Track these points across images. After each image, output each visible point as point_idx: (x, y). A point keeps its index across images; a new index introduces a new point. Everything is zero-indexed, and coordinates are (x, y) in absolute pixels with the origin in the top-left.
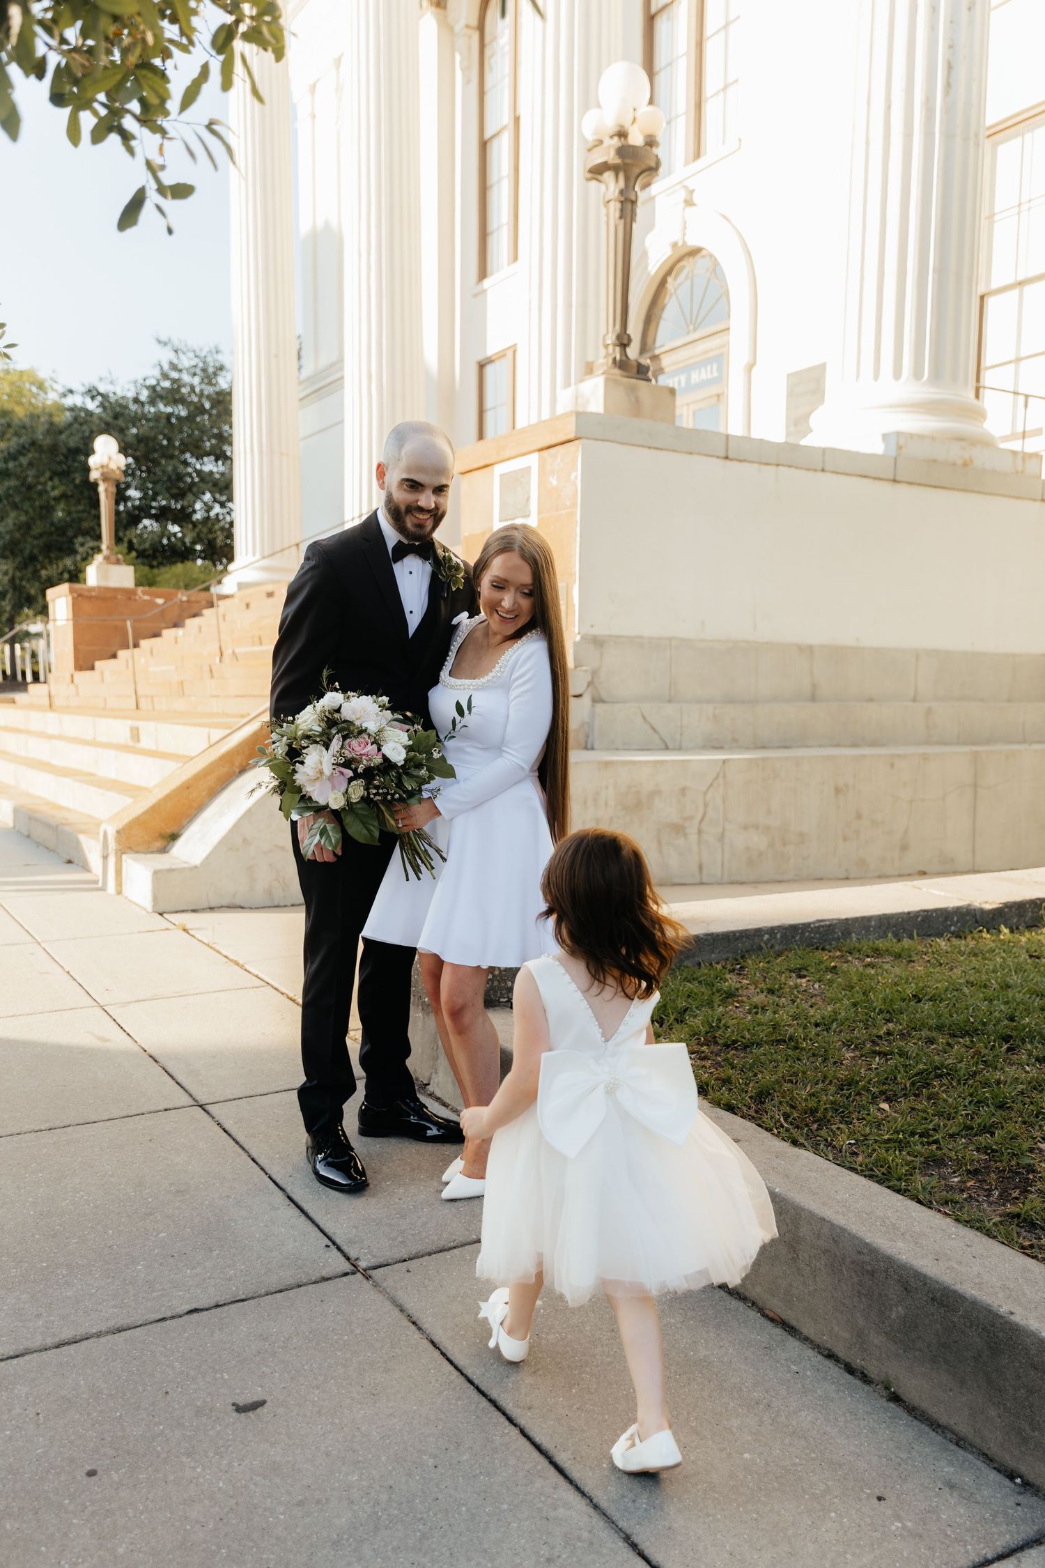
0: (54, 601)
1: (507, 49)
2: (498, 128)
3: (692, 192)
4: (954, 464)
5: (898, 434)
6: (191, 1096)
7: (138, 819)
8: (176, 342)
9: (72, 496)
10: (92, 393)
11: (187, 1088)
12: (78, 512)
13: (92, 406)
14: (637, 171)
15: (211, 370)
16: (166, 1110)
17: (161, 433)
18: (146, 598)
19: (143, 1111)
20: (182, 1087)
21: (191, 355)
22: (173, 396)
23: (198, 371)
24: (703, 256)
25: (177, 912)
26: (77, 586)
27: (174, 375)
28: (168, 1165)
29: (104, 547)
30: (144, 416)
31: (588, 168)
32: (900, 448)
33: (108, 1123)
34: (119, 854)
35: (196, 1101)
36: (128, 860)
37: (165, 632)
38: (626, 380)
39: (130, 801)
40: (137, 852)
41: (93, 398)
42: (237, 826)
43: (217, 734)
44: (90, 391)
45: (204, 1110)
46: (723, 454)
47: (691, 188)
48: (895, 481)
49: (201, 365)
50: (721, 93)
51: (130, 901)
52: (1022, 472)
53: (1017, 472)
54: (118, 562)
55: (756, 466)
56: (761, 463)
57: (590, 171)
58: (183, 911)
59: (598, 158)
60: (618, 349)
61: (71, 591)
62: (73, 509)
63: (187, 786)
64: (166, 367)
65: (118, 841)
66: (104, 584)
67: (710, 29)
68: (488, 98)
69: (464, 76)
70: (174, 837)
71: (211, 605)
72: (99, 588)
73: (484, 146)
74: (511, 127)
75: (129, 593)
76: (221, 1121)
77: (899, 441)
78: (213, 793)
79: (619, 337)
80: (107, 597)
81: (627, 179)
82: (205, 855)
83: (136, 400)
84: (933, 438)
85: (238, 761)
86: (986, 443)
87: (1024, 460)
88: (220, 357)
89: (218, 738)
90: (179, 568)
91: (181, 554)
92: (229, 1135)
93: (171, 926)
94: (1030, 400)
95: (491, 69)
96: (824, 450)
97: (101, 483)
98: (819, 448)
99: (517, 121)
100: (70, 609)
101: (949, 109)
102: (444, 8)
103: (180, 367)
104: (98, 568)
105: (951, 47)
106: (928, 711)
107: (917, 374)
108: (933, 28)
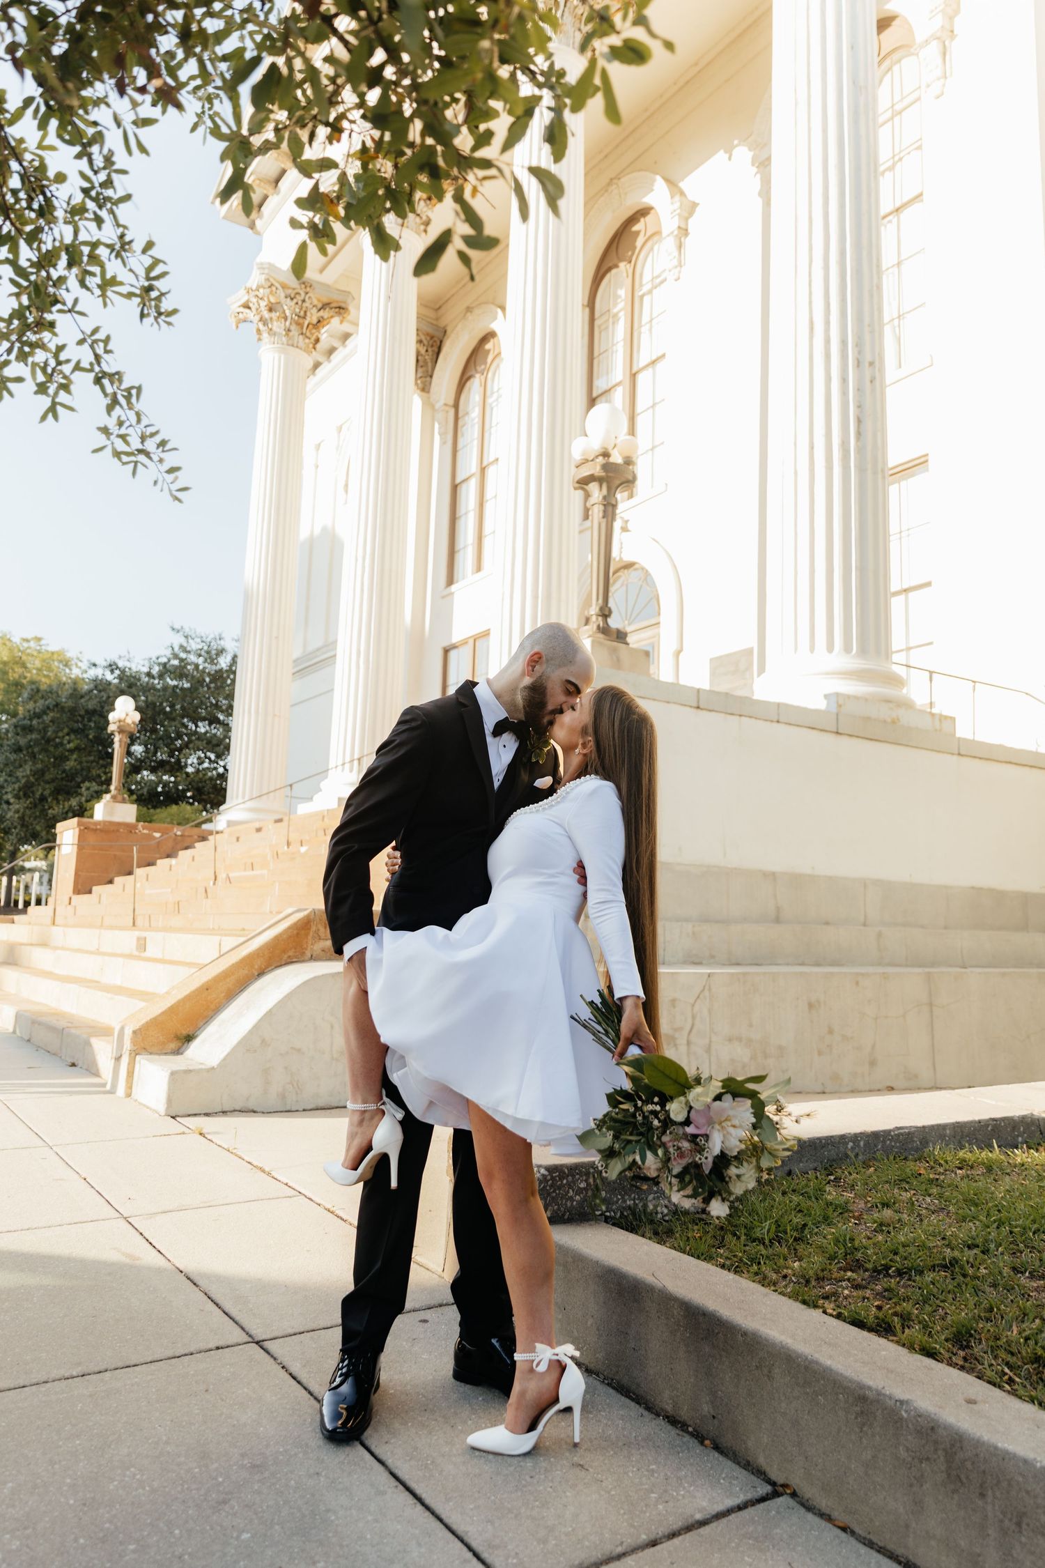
0: (62, 832)
1: (476, 420)
2: (468, 475)
3: (627, 522)
4: (885, 721)
5: (837, 695)
6: (243, 1329)
7: (155, 1019)
8: (187, 630)
9: (84, 749)
10: (112, 667)
11: (237, 1318)
12: (87, 762)
13: (109, 677)
14: (617, 482)
15: (214, 652)
16: (218, 1348)
17: (167, 701)
18: (145, 831)
19: (192, 1349)
20: (231, 1318)
21: (199, 640)
22: (180, 673)
23: (203, 653)
24: (637, 569)
25: (189, 1116)
26: (85, 820)
27: (183, 655)
29: (112, 787)
30: (153, 688)
31: (576, 480)
32: (840, 706)
34: (133, 1055)
35: (250, 1336)
36: (143, 1061)
37: (159, 862)
38: (609, 643)
39: (143, 1004)
40: (151, 1054)
41: (112, 672)
42: (256, 1027)
43: (229, 942)
44: (110, 665)
45: (262, 1347)
46: (695, 705)
47: (626, 519)
48: (837, 733)
49: (206, 648)
50: (650, 453)
51: (140, 1104)
52: (941, 731)
53: (936, 730)
54: (124, 801)
55: (723, 715)
56: (726, 713)
57: (579, 482)
58: (195, 1115)
59: (585, 472)
60: (600, 618)
61: (79, 824)
62: (84, 759)
64: (176, 649)
65: (133, 1042)
66: (108, 819)
67: (639, 409)
68: (460, 454)
69: (441, 439)
70: (189, 1039)
71: (202, 839)
72: (104, 822)
73: (455, 488)
74: (478, 475)
75: (130, 828)
76: (285, 1364)
77: (838, 700)
78: (231, 995)
79: (601, 609)
80: (110, 829)
81: (609, 488)
82: (222, 1056)
83: (149, 674)
84: (866, 700)
85: (258, 964)
86: (908, 704)
87: (940, 721)
88: (222, 642)
89: (228, 948)
90: (174, 809)
91: (173, 797)
92: (299, 1382)
93: (187, 1131)
94: (935, 675)
95: (463, 435)
96: (779, 704)
97: (116, 734)
98: (774, 703)
99: (483, 470)
100: (76, 842)
101: (860, 450)
102: (428, 392)
103: (188, 649)
104: (105, 805)
105: (859, 407)
106: (880, 935)
107: (847, 649)
108: (844, 393)
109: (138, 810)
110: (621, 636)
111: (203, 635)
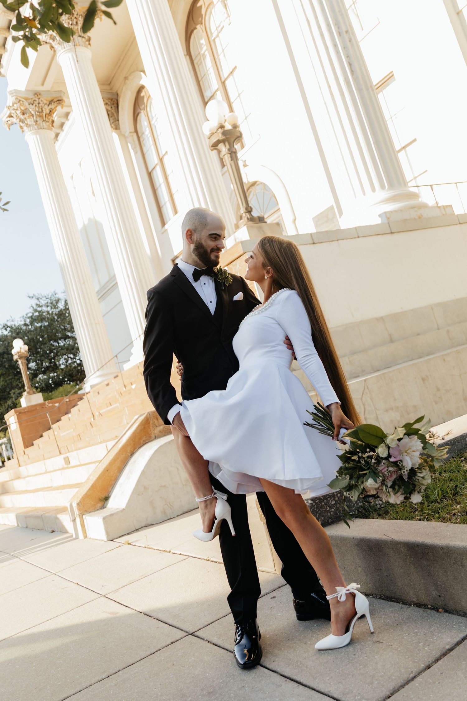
0: (8, 419)
1: (149, 135)
2: (154, 165)
3: (245, 161)
4: (415, 219)
5: (385, 213)
6: (182, 630)
7: (86, 494)
8: (37, 295)
9: (6, 374)
10: (5, 327)
11: (177, 626)
12: (9, 380)
13: (6, 333)
14: (233, 139)
15: (54, 302)
16: (172, 643)
17: (39, 335)
18: (50, 405)
19: (159, 648)
20: (174, 627)
21: (44, 298)
22: (41, 318)
23: (49, 304)
24: (258, 185)
25: (121, 537)
26: (18, 409)
27: (39, 309)
28: (193, 677)
29: (26, 388)
30: (30, 331)
31: (211, 145)
32: (388, 218)
33: (142, 662)
34: (81, 516)
35: (187, 632)
36: (87, 517)
37: (62, 418)
38: (256, 225)
39: (77, 489)
40: (90, 512)
41: (6, 330)
42: (139, 482)
43: (110, 444)
44: (4, 327)
45: (194, 636)
46: (312, 242)
47: (244, 160)
48: (392, 233)
49: (49, 301)
50: (245, 120)
51: (93, 539)
52: (446, 214)
53: (444, 215)
54: (34, 393)
55: (328, 243)
56: (329, 241)
57: (212, 146)
58: (123, 536)
59: (214, 140)
60: (247, 214)
61: (16, 412)
62: (7, 379)
63: (107, 470)
64: (35, 307)
65: (79, 509)
66: (29, 404)
67: (232, 100)
68: (146, 156)
69: (134, 151)
70: (107, 499)
71: (81, 399)
72: (28, 407)
73: (150, 175)
74: (159, 163)
75: (42, 405)
76: (209, 640)
77: (386, 215)
78: (121, 470)
79: (246, 209)
80: (32, 409)
81: (229, 144)
82: (127, 501)
83: (25, 325)
84: (401, 210)
85: (129, 449)
86: (424, 206)
87: (444, 209)
88: (57, 296)
89: (111, 447)
90: (61, 389)
91: (58, 384)
92: (219, 647)
94: (434, 187)
95: (145, 145)
96: (356, 228)
97: (19, 360)
98: (353, 228)
99: (161, 160)
100: (17, 421)
101: (356, 80)
102: (119, 129)
103: (41, 305)
104: (25, 398)
105: (348, 57)
106: (448, 332)
107: (383, 187)
108: (337, 52)
109: (43, 395)
110: (261, 220)
111: (46, 295)
